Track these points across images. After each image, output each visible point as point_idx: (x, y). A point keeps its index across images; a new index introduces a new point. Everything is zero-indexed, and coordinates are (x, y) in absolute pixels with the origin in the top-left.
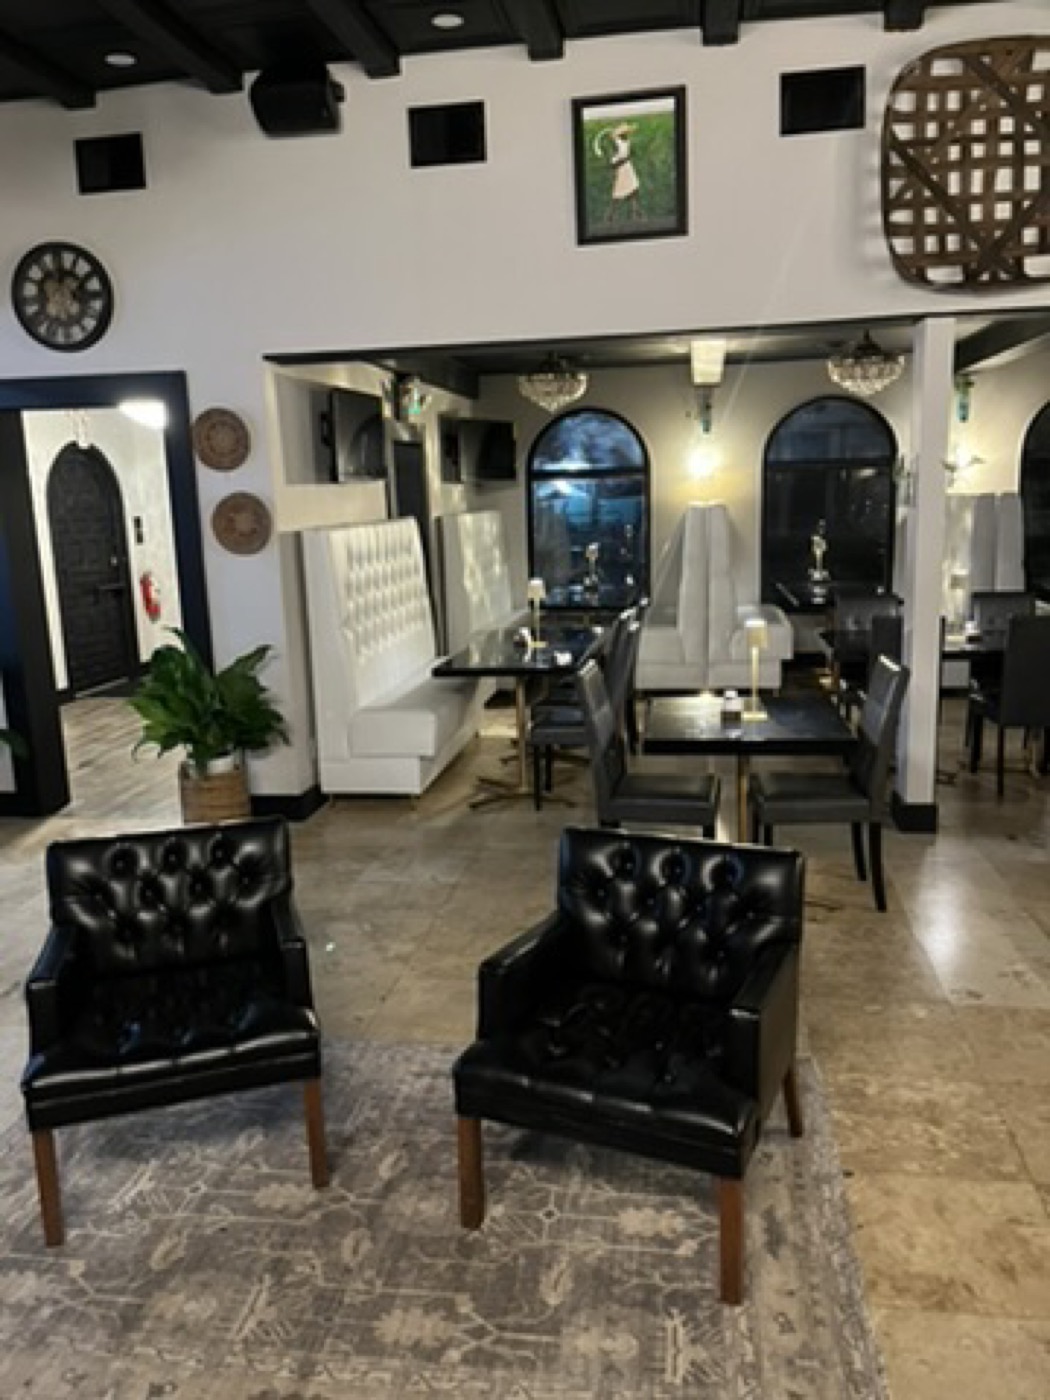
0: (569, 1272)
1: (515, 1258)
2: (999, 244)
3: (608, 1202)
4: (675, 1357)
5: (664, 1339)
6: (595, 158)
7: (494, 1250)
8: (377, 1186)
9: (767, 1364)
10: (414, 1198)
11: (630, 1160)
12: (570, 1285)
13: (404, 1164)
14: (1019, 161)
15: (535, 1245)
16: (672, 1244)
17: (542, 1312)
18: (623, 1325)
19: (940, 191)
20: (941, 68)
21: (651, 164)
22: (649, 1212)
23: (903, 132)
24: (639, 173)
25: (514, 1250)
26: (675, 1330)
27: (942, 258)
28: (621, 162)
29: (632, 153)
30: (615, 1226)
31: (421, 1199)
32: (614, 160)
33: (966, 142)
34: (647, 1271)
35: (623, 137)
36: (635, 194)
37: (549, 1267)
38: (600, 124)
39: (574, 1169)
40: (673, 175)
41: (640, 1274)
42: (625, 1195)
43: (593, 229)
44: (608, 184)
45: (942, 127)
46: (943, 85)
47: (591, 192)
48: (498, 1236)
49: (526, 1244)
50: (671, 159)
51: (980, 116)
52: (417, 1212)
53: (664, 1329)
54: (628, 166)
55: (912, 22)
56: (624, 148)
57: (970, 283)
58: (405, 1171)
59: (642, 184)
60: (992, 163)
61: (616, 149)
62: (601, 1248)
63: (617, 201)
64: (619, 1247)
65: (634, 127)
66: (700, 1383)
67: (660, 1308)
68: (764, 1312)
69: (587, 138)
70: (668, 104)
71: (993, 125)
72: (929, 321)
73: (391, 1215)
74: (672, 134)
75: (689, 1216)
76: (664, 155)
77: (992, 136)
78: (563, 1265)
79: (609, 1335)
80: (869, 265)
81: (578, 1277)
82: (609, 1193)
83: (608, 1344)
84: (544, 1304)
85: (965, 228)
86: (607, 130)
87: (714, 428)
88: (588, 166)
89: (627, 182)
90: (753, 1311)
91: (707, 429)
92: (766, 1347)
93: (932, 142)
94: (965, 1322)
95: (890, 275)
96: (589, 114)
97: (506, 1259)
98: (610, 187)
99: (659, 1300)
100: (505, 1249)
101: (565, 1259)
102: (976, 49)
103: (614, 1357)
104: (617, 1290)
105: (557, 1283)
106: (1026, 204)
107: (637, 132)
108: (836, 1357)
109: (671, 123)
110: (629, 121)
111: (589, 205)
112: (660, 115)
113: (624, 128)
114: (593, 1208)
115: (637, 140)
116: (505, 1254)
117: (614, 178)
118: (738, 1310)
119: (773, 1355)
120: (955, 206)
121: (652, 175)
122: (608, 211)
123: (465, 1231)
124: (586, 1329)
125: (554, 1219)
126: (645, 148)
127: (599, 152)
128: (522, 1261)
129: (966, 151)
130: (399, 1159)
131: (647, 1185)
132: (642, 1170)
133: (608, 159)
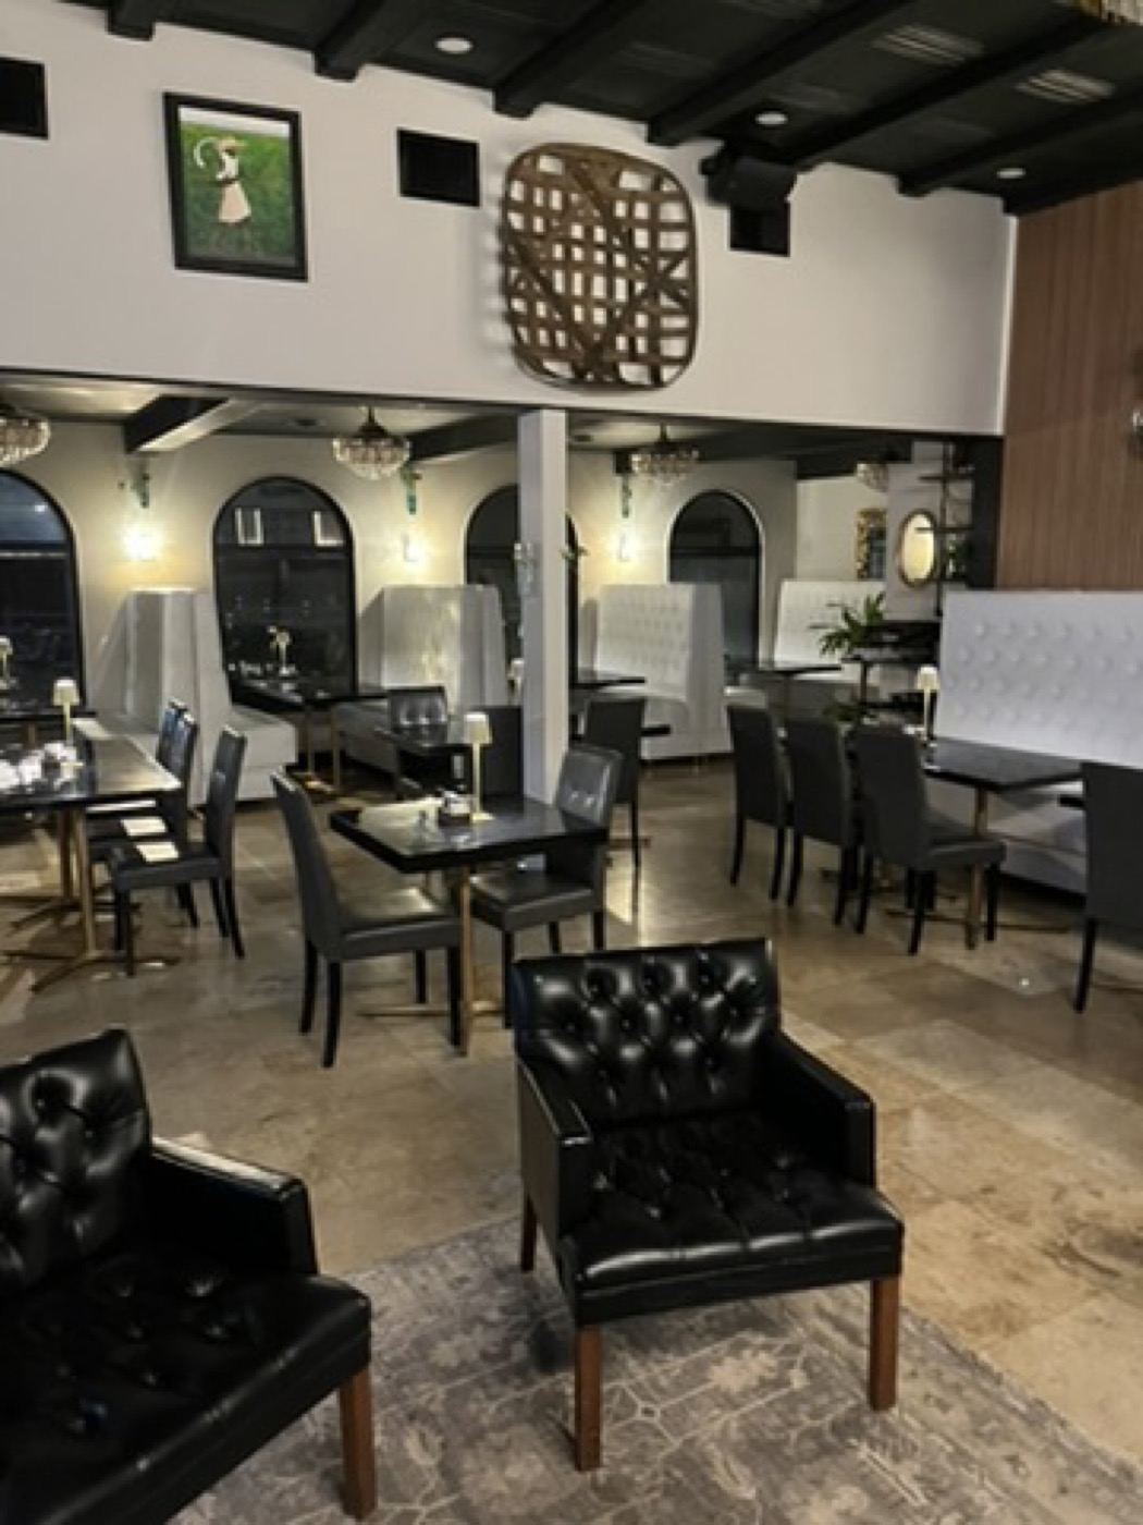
0: (731, 1459)
1: (668, 1474)
2: (599, 348)
3: (685, 1372)
4: (898, 1481)
5: (872, 1472)
6: (196, 167)
7: (639, 1478)
8: (434, 1481)
9: (966, 1446)
10: (492, 1472)
11: (661, 1321)
12: (747, 1471)
13: (436, 1441)
14: (610, 271)
15: (669, 1450)
16: (781, 1382)
17: (753, 1512)
18: (829, 1480)
19: (548, 284)
20: (547, 165)
21: (265, 192)
22: (729, 1362)
23: (516, 220)
24: (250, 199)
25: (658, 1467)
26: (871, 1457)
27: (554, 352)
28: (228, 181)
29: (242, 174)
30: (717, 1389)
31: (503, 1466)
32: (220, 176)
33: (568, 243)
34: (792, 1418)
35: (231, 152)
36: (246, 221)
37: (709, 1464)
38: (203, 130)
39: (621, 1355)
40: (290, 210)
41: (791, 1425)
42: (693, 1356)
43: (195, 250)
44: (213, 203)
45: (547, 224)
46: (548, 182)
47: (193, 207)
48: (625, 1461)
49: (661, 1455)
50: (288, 191)
51: (578, 220)
52: (510, 1483)
53: (863, 1463)
54: (236, 186)
55: (523, 112)
56: (231, 166)
57: (578, 381)
58: (444, 1446)
59: (254, 212)
60: (588, 267)
61: (221, 165)
62: (732, 1419)
63: (225, 225)
64: (744, 1410)
65: (242, 144)
66: (941, 1492)
67: (840, 1447)
68: (915, 1403)
69: (186, 144)
70: (282, 129)
71: (589, 232)
72: (545, 413)
73: (488, 1503)
74: (287, 162)
75: (767, 1348)
76: (279, 184)
77: (588, 243)
78: (718, 1454)
79: (828, 1497)
80: (490, 348)
81: (744, 1459)
82: (676, 1363)
83: (836, 1503)
84: (746, 1503)
85: (569, 325)
86: (211, 139)
87: (153, 502)
88: (188, 178)
89: (235, 206)
90: (906, 1405)
91: (145, 504)
92: (951, 1432)
93: (540, 237)
94: (1039, 1332)
95: (508, 362)
96: (186, 114)
97: (661, 1479)
98: (216, 209)
99: (830, 1439)
100: (648, 1471)
101: (712, 1447)
102: (577, 154)
103: (856, 1512)
104: (789, 1451)
105: (733, 1477)
106: (618, 313)
107: (246, 152)
108: (999, 1410)
109: (286, 151)
110: (238, 136)
111: (191, 222)
112: (274, 139)
113: (231, 142)
114: (680, 1385)
115: (249, 160)
116: (655, 1475)
117: (221, 197)
118: (895, 1411)
119: (962, 1435)
120: (562, 304)
121: (266, 205)
122: (215, 236)
123: (589, 1475)
124: (806, 1502)
125: (658, 1414)
126: (258, 171)
127: (201, 163)
128: (678, 1473)
129: (568, 253)
130: (422, 1437)
131: (700, 1336)
132: (680, 1325)
133: (213, 174)
